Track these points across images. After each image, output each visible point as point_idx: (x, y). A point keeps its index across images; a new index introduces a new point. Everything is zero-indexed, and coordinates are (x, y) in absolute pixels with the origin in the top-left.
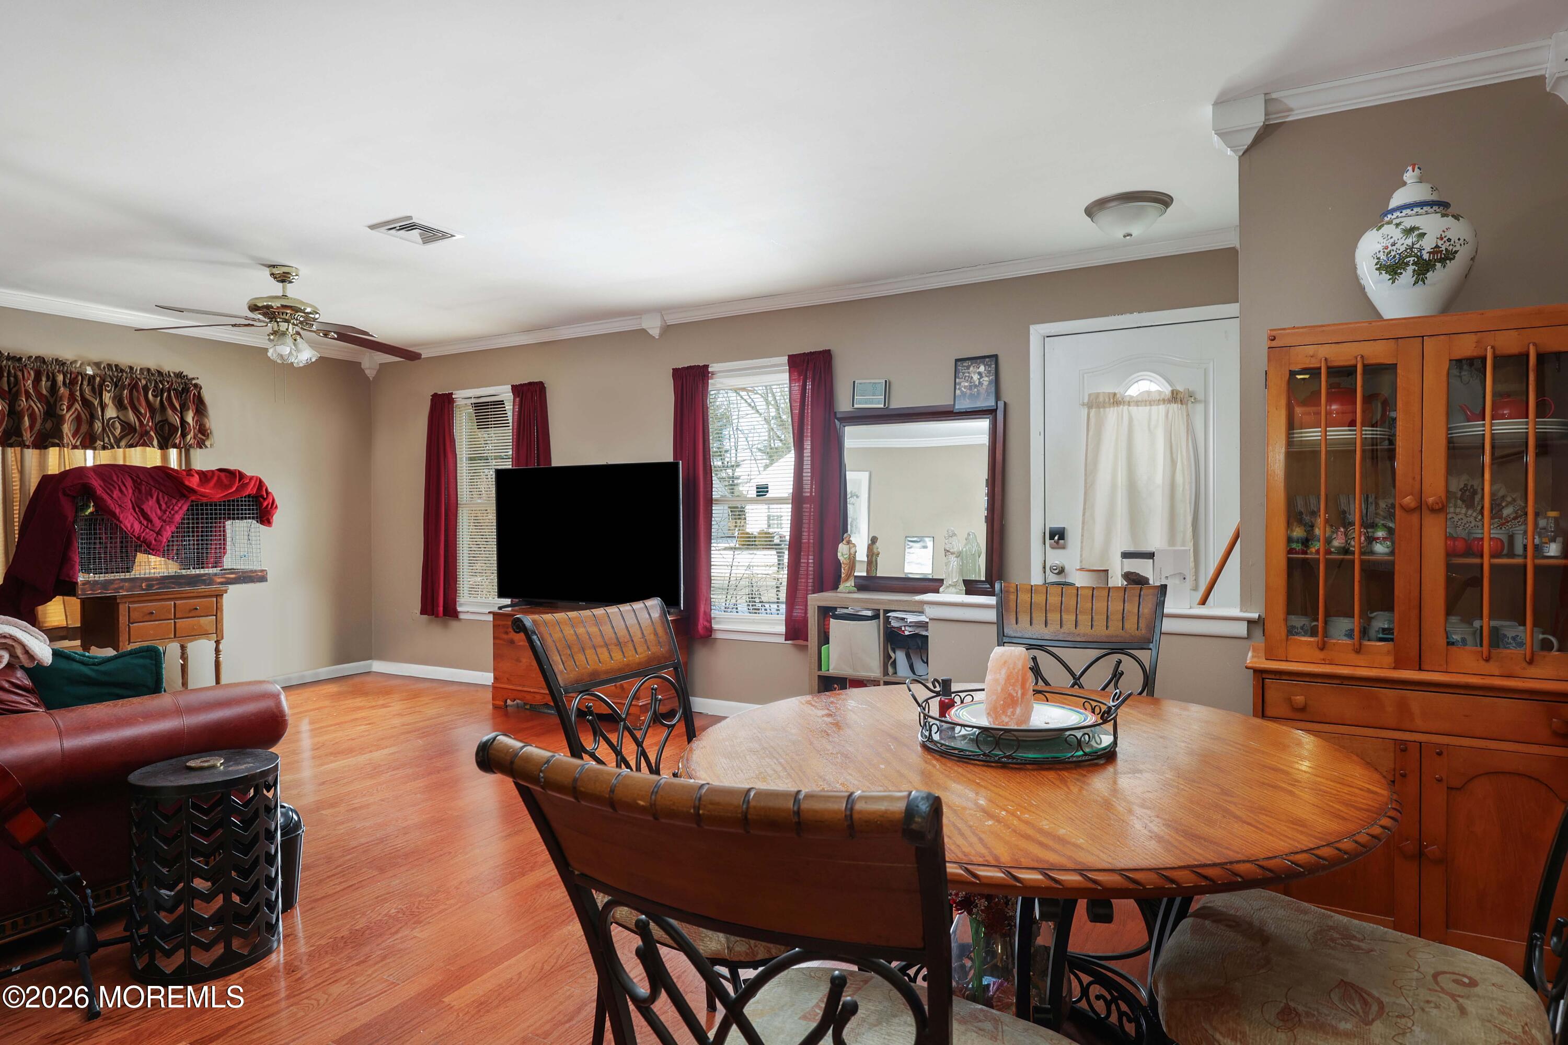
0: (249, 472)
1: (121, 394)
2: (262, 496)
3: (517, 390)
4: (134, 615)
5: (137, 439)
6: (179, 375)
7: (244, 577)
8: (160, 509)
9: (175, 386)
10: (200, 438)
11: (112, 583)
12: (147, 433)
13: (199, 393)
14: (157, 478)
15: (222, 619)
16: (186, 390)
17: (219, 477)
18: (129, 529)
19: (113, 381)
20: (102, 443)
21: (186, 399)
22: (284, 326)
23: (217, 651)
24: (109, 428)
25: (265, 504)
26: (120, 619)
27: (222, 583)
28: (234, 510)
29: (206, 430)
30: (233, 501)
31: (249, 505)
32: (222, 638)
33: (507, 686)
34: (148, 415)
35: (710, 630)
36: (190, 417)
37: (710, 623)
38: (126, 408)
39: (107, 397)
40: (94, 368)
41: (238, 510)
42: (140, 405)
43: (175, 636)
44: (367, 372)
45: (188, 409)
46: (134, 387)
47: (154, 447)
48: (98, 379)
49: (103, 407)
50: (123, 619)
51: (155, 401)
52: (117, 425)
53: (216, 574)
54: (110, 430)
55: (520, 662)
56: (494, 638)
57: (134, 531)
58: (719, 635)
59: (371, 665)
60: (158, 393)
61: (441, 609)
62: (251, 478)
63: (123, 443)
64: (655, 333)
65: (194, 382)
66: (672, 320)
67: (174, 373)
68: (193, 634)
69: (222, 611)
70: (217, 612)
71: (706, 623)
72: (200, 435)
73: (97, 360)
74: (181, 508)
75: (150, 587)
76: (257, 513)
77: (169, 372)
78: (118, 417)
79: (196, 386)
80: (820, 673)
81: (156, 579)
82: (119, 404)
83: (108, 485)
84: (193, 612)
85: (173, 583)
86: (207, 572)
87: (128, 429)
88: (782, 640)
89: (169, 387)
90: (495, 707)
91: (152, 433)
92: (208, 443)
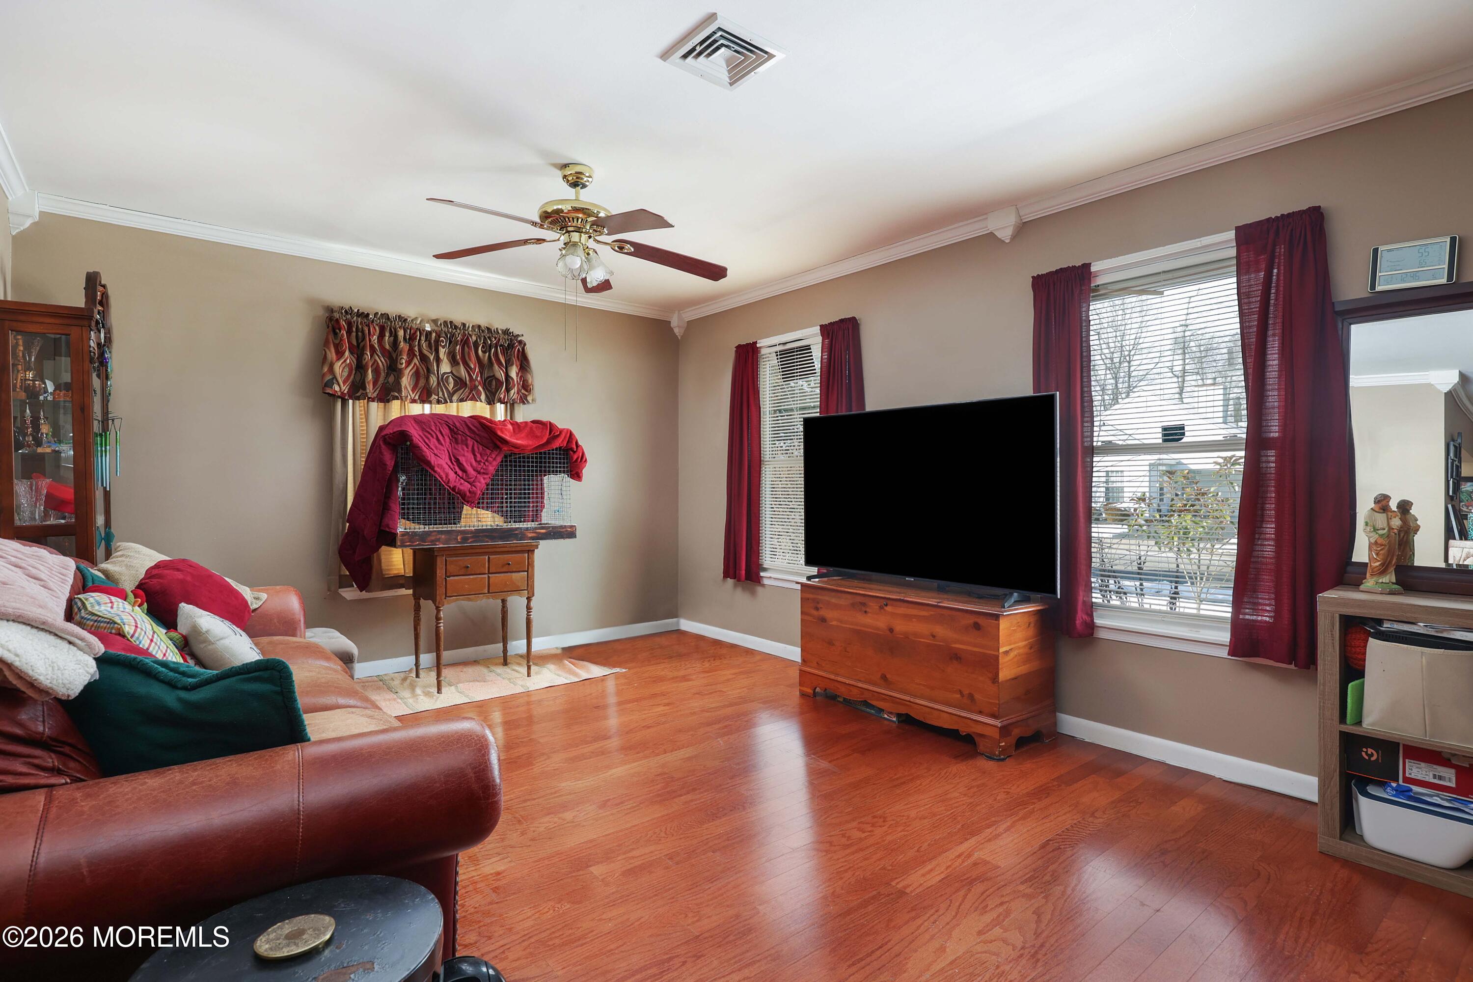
0: (561, 425)
1: (455, 349)
2: (572, 449)
3: (827, 331)
4: (451, 568)
5: (467, 394)
6: (506, 332)
7: (554, 533)
8: (476, 460)
9: (501, 342)
10: (522, 393)
11: (429, 535)
12: (476, 387)
13: (523, 349)
14: (472, 427)
15: (533, 575)
16: (511, 346)
17: (531, 428)
18: (444, 479)
19: (447, 336)
20: (437, 397)
21: (511, 355)
22: (575, 237)
23: (529, 608)
24: (443, 382)
25: (575, 457)
26: (438, 572)
27: (533, 538)
28: (545, 463)
29: (528, 386)
30: (545, 453)
31: (560, 459)
32: (533, 595)
33: (816, 672)
34: (477, 370)
35: (1091, 627)
36: (514, 372)
37: (1091, 616)
38: (458, 364)
39: (442, 352)
40: (432, 324)
41: (549, 463)
42: (470, 360)
43: (489, 592)
44: (676, 331)
45: (512, 365)
46: (465, 342)
47: (481, 401)
48: (434, 335)
49: (438, 360)
50: (440, 573)
51: (484, 357)
52: (451, 380)
53: (527, 529)
54: (444, 384)
55: (833, 645)
56: (802, 613)
57: (449, 482)
58: (1102, 635)
59: (678, 623)
60: (487, 348)
61: (743, 572)
62: (561, 431)
63: (455, 398)
64: (1005, 234)
65: (519, 339)
66: (1031, 213)
67: (502, 330)
68: (505, 590)
69: (533, 567)
70: (529, 568)
71: (1085, 617)
72: (523, 391)
73: (434, 318)
74: (494, 459)
75: (465, 540)
76: (567, 467)
77: (497, 329)
78: (451, 372)
79: (520, 342)
80: (1344, 728)
81: (471, 532)
82: (453, 361)
83: (427, 434)
84: (507, 569)
85: (487, 536)
86: (517, 526)
87: (460, 383)
88: (1224, 653)
89: (496, 343)
90: (803, 695)
91: (480, 388)
92: (529, 398)
